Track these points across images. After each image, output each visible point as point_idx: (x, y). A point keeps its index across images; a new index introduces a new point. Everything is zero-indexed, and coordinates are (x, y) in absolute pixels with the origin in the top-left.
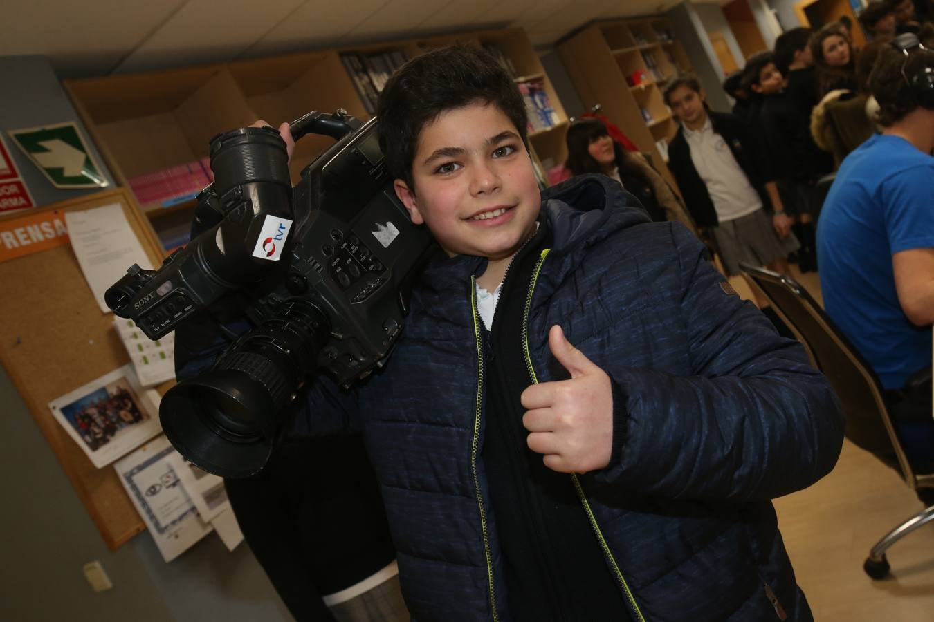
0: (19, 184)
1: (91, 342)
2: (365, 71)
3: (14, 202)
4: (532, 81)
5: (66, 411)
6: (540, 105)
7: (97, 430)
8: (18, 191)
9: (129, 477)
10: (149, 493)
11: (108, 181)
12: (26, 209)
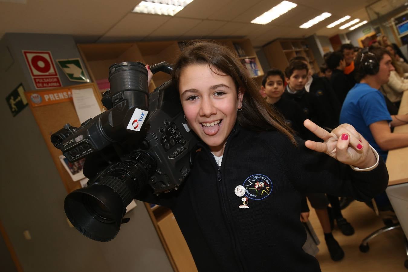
0: (57, 78)
3: (55, 84)
4: (251, 59)
5: (65, 159)
6: (254, 68)
8: (57, 81)
9: (85, 186)
11: (89, 80)
12: (59, 87)
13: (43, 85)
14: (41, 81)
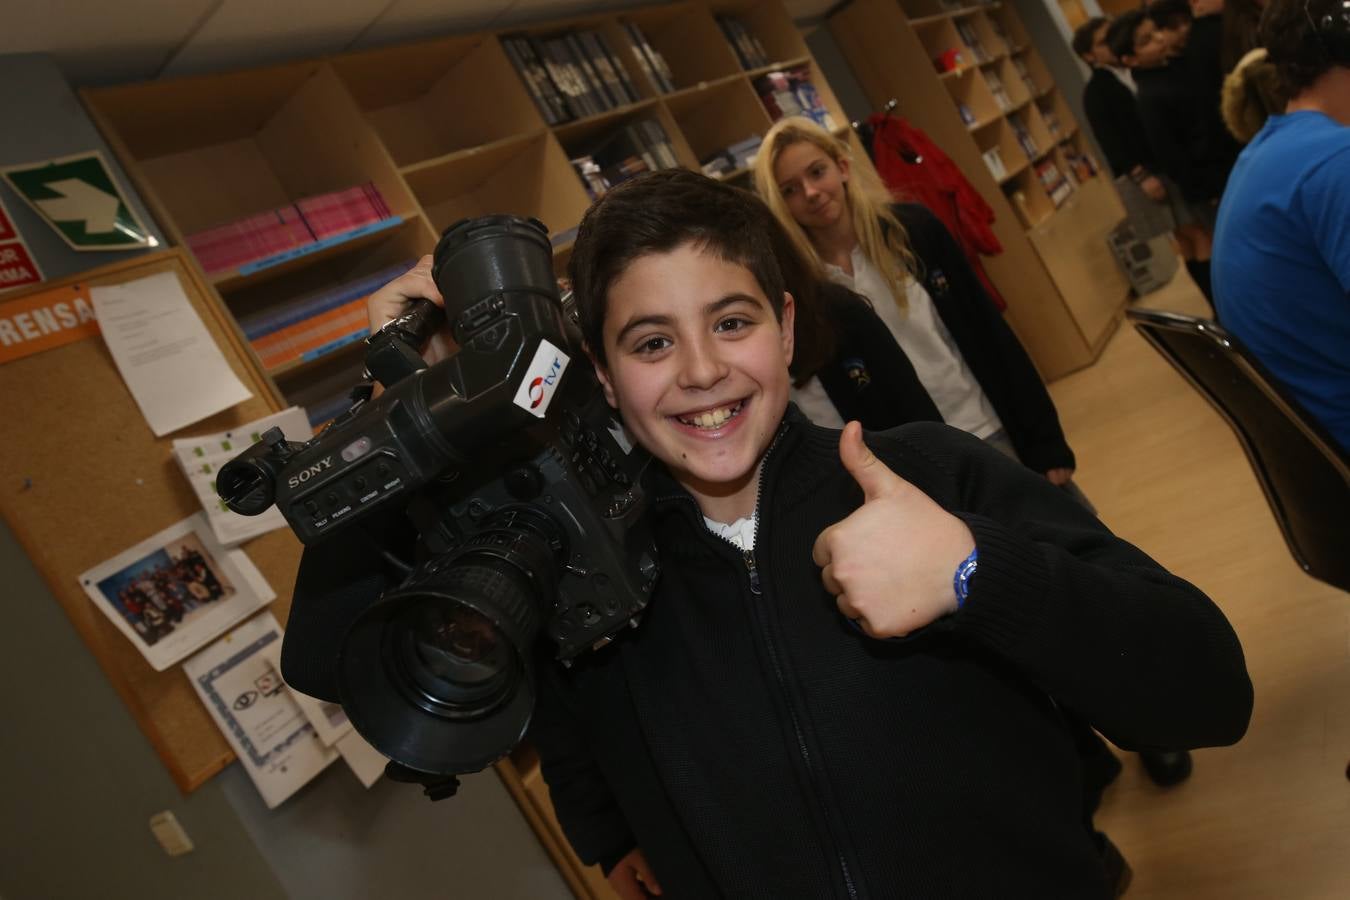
0: (17, 248)
1: (140, 481)
2: (541, 63)
3: (12, 275)
4: (792, 69)
5: (105, 586)
6: (807, 105)
7: (154, 614)
8: (16, 259)
9: (207, 683)
10: (239, 706)
11: (157, 238)
12: (30, 285)
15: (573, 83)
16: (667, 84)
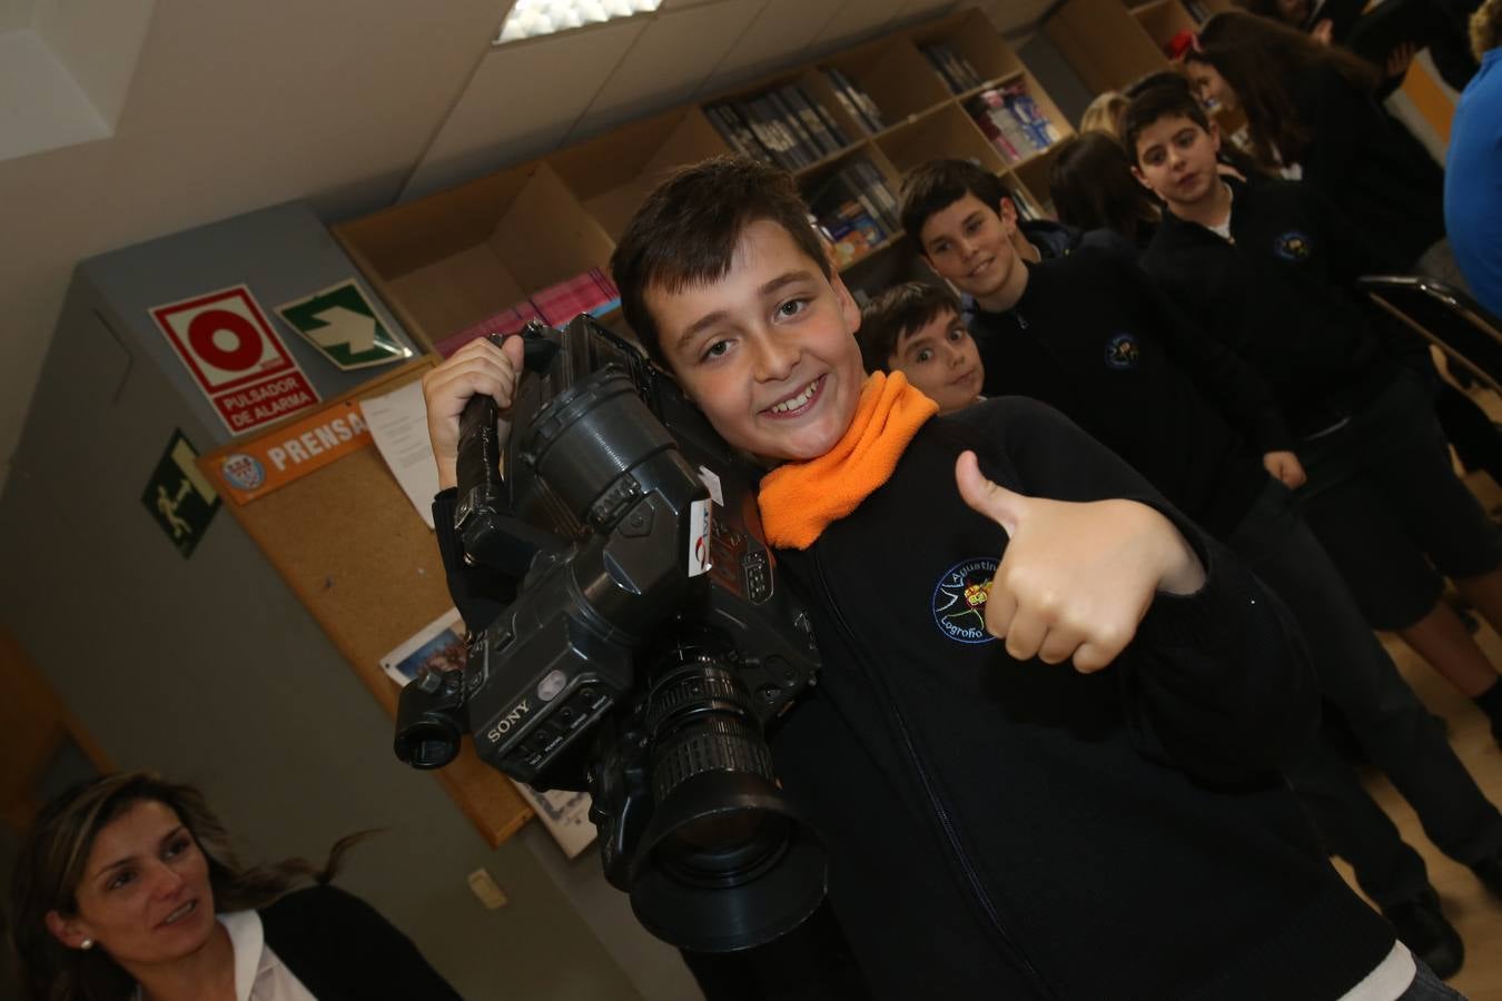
0: (296, 376)
2: (745, 124)
3: (295, 400)
4: (1006, 85)
6: (1026, 119)
8: (297, 386)
11: (410, 348)
12: (310, 407)
13: (253, 415)
14: (243, 401)
15: (780, 139)
16: (877, 123)
